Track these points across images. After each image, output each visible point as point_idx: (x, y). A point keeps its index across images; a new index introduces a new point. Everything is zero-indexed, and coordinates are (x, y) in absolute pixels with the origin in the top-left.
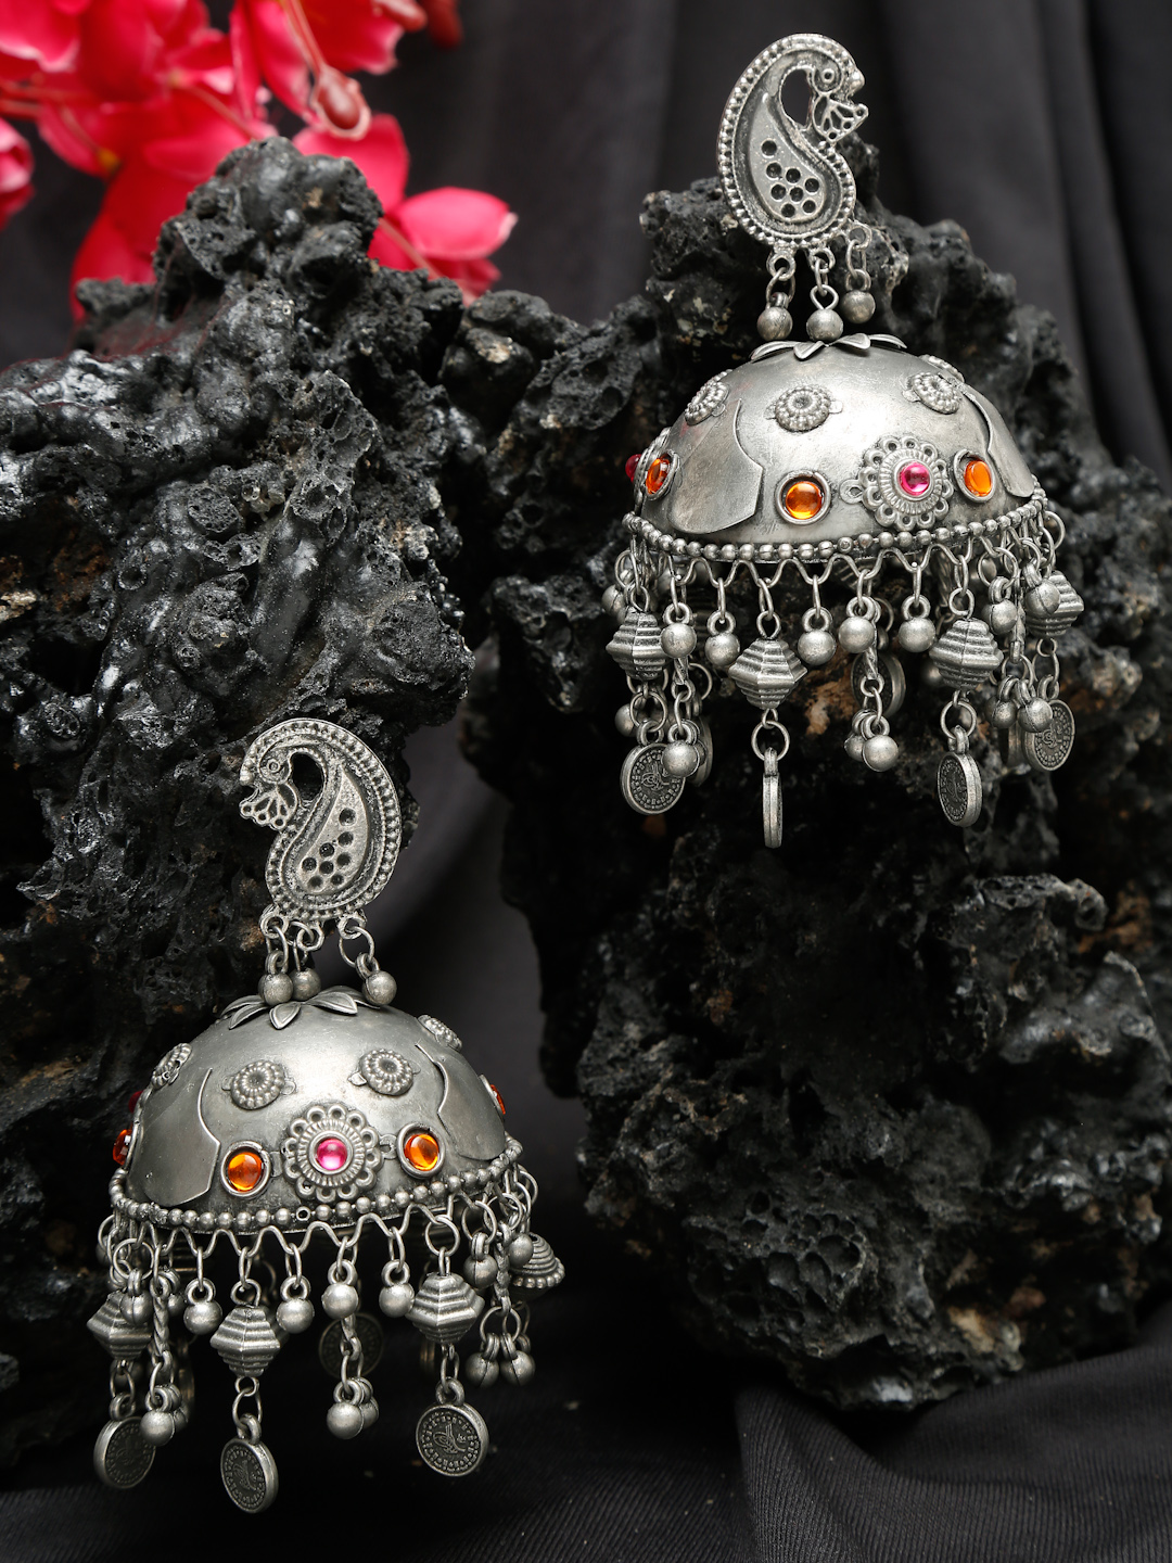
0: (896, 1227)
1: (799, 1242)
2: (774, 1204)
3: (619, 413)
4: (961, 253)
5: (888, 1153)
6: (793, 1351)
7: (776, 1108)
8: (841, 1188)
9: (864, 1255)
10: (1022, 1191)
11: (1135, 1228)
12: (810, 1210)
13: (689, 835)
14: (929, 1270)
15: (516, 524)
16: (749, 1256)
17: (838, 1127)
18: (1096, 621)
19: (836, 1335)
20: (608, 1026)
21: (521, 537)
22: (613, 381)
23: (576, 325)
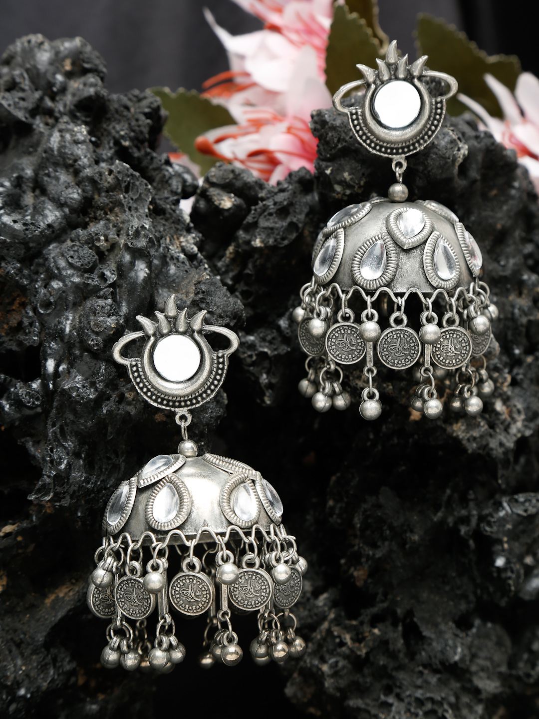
0: (465, 699)
1: (412, 714)
2: (396, 690)
3: (297, 237)
4: (493, 140)
5: (462, 659)
7: (396, 635)
8: (433, 679)
10: (533, 673)
12: (419, 694)
17: (430, 644)
22: (293, 218)
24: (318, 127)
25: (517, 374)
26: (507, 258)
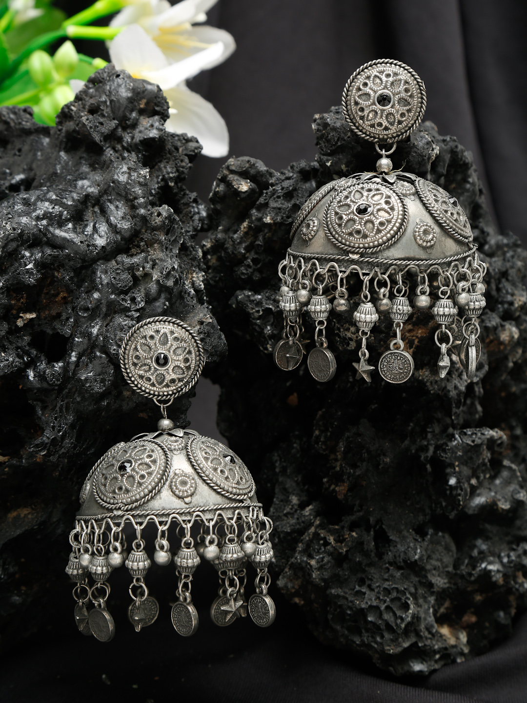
0: (421, 591)
1: (380, 600)
2: (368, 582)
4: (456, 143)
5: (421, 558)
6: (378, 650)
7: (369, 538)
8: (398, 574)
9: (412, 606)
10: (473, 572)
11: (517, 586)
12: (385, 585)
13: (324, 410)
14: (434, 610)
15: (249, 266)
16: (358, 607)
17: (396, 546)
18: (501, 310)
19: (399, 643)
20: (281, 497)
21: (251, 272)
22: (296, 200)
23: (279, 174)
24: (321, 128)
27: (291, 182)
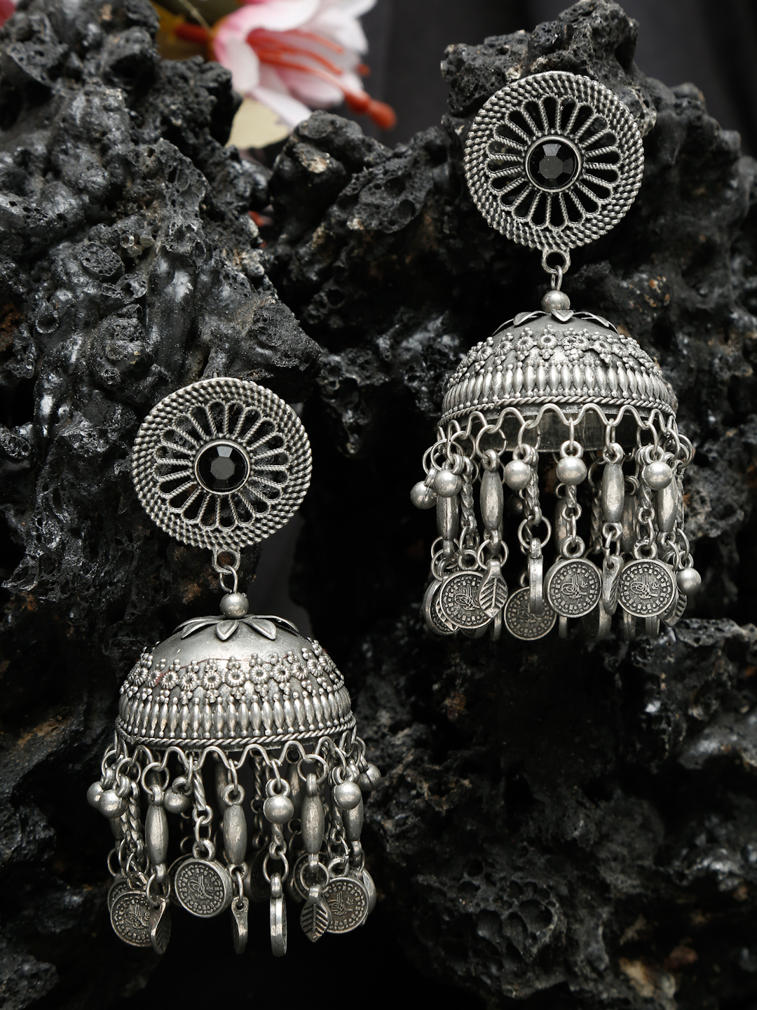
0: (585, 895)
1: (504, 903)
2: (487, 870)
3: (411, 221)
4: (699, 113)
5: (584, 836)
6: (493, 989)
7: (494, 792)
8: (541, 861)
9: (555, 919)
10: (687, 872)
12: (516, 877)
14: (607, 931)
15: (321, 304)
16: (463, 911)
17: (543, 811)
19: (528, 981)
21: (325, 315)
22: (409, 195)
23: (383, 147)
24: (453, 68)
25: (710, 451)
26: (712, 286)
27: (402, 161)
